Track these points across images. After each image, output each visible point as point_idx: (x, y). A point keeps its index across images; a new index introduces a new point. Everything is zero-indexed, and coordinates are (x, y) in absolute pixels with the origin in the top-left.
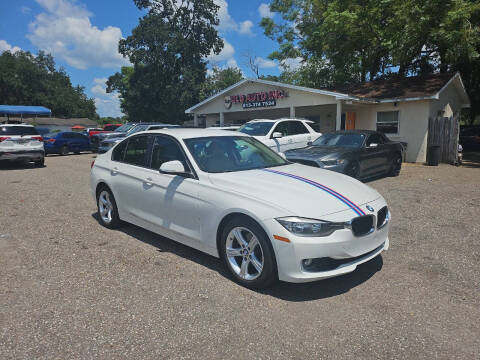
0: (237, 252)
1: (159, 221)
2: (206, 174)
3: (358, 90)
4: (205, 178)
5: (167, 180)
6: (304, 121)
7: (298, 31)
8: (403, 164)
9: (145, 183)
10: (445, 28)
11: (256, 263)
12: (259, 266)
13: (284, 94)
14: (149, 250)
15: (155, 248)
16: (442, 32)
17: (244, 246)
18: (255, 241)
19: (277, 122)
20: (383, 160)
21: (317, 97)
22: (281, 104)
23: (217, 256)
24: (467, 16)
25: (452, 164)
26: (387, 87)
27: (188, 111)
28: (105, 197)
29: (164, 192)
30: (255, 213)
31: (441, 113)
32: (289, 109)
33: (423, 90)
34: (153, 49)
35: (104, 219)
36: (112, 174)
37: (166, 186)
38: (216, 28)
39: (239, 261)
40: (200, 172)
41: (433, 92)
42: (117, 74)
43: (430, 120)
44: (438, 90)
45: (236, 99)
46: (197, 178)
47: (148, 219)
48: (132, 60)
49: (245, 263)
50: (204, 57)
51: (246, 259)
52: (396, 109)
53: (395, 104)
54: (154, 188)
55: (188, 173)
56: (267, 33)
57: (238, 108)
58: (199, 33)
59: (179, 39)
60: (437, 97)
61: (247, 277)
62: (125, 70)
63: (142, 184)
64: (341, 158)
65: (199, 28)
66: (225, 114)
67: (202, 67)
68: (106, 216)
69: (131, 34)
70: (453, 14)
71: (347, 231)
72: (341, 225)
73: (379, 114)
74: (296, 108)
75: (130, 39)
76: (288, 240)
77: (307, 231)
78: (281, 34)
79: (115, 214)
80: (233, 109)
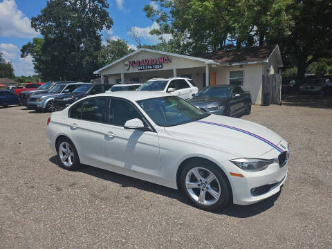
0: (195, 185)
1: (122, 164)
2: (162, 128)
3: (216, 57)
4: (161, 131)
5: (129, 133)
6: (186, 79)
7: (170, 15)
8: (252, 106)
9: (106, 136)
10: (270, 15)
11: (213, 192)
12: (216, 195)
13: (168, 60)
14: (113, 186)
15: (118, 185)
16: (269, 18)
17: (201, 181)
18: (212, 177)
19: (170, 80)
20: (242, 104)
21: (190, 62)
22: (166, 67)
23: (176, 188)
24: (284, 8)
25: (277, 104)
26: (233, 55)
27: (96, 72)
28: (64, 147)
29: (126, 142)
30: (212, 157)
31: (268, 71)
32: (172, 70)
33: (257, 57)
34: (59, 25)
35: (65, 163)
36: (72, 128)
37: (128, 138)
38: (107, 10)
39: (197, 192)
40: (156, 127)
41: (265, 58)
42: (29, 44)
43: (263, 76)
44: (268, 56)
45: (133, 64)
46: (155, 131)
47: (109, 162)
48: (42, 34)
49: (202, 193)
50: (98, 31)
51: (203, 190)
52: (241, 69)
53: (241, 66)
54: (116, 139)
55: (146, 128)
56: (148, 16)
57: (135, 70)
58: (94, 14)
59: (79, 18)
60: (267, 61)
61: (206, 202)
62: (36, 40)
63: (103, 136)
64: (220, 105)
65: (94, 10)
66: (125, 74)
67: (98, 39)
68: (67, 160)
69: (40, 14)
70: (275, 6)
71: (276, 165)
72: (271, 161)
73: (230, 72)
74: (177, 69)
75: (40, 17)
76: (242, 176)
77: (250, 167)
78: (159, 17)
79: (76, 159)
80: (132, 71)
